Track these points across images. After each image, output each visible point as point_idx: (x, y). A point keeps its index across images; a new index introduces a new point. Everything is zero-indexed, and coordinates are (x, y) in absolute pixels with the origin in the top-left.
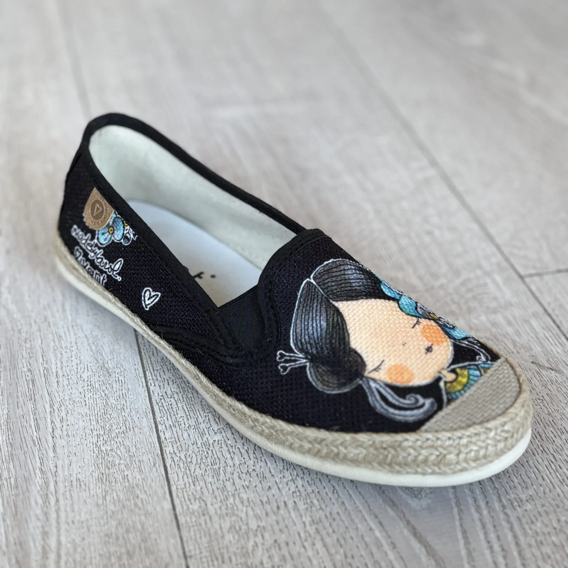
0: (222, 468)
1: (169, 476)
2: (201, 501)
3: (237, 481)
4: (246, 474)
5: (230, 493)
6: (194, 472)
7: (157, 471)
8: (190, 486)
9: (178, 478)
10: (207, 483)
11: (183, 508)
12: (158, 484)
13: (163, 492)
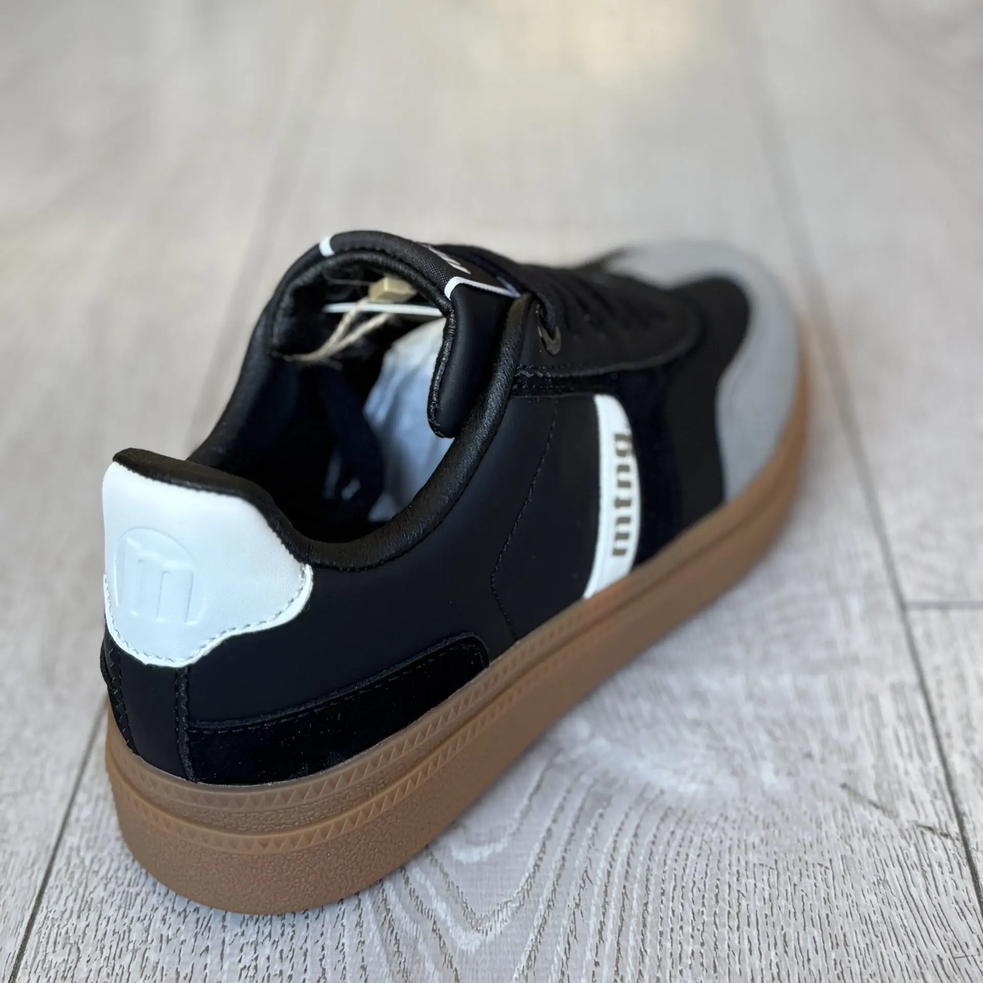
0: (143, 895)
1: (46, 891)
2: (74, 950)
3: (157, 924)
4: (180, 914)
5: (131, 947)
6: (90, 893)
7: (30, 878)
8: (71, 917)
9: (59, 898)
10: (102, 917)
11: (35, 958)
12: (18, 903)
13: (19, 919)
